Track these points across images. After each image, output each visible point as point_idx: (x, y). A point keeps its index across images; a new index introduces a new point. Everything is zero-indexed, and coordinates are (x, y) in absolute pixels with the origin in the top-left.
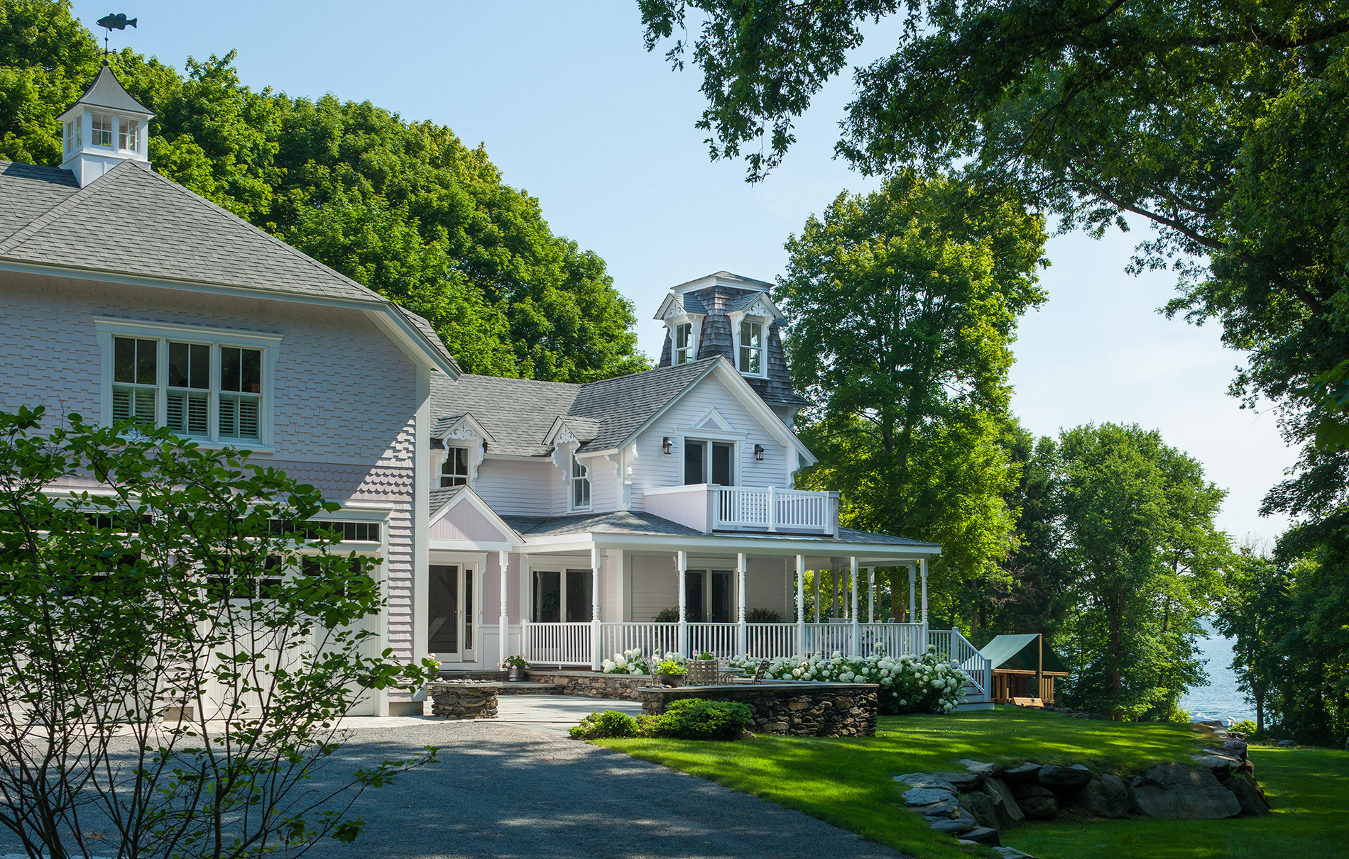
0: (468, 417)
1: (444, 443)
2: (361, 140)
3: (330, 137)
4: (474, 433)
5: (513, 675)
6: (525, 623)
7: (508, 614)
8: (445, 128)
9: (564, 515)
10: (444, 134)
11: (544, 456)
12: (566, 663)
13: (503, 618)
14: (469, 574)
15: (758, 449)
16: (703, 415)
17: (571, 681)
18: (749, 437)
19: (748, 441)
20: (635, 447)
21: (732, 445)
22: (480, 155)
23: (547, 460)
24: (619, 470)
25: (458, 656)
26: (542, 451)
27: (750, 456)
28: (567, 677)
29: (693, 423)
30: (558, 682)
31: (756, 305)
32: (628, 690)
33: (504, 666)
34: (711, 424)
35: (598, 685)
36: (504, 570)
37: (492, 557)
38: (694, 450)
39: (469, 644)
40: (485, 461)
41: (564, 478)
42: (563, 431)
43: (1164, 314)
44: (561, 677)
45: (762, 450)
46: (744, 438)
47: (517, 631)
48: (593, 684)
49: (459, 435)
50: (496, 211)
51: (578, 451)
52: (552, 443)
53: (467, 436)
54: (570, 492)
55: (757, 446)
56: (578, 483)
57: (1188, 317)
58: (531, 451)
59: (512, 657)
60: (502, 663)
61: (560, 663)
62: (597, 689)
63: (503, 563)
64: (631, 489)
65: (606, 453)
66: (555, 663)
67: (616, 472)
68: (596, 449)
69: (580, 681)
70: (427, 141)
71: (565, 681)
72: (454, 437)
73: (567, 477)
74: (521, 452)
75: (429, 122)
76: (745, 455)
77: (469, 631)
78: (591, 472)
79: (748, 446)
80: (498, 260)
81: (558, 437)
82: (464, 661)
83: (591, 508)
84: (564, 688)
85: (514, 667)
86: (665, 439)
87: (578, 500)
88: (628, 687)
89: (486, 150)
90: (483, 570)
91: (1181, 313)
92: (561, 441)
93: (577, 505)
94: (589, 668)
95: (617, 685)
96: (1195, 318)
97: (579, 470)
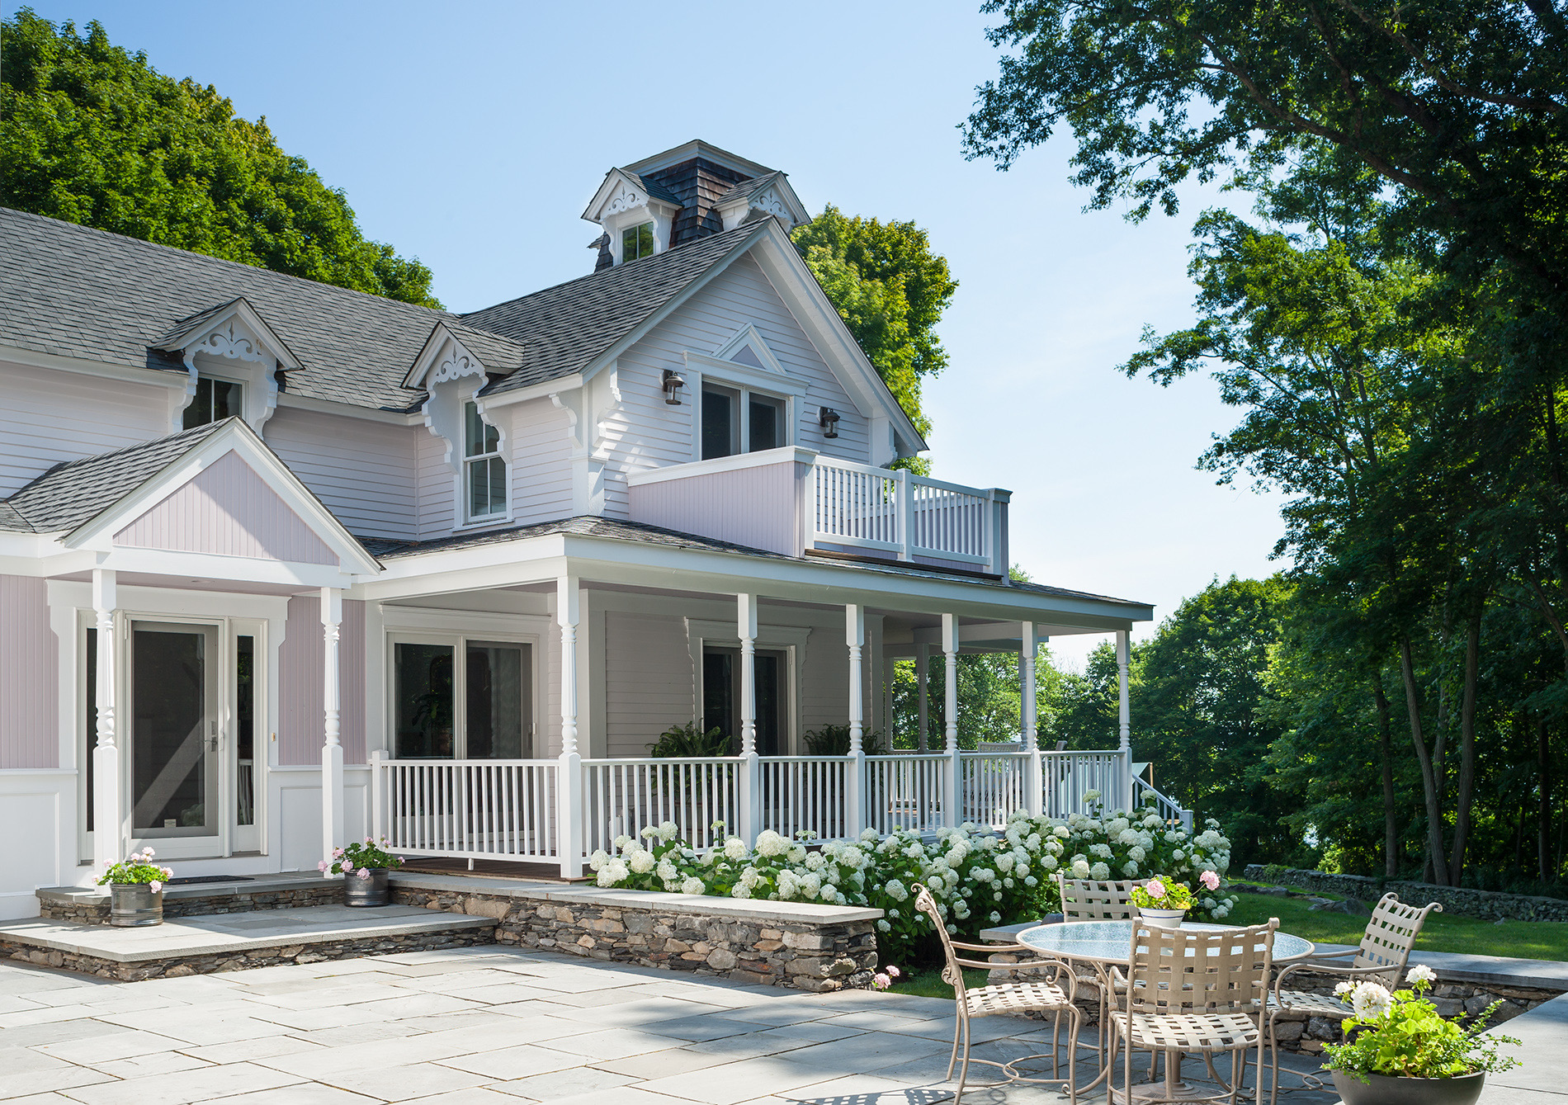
0: (242, 308)
1: (188, 361)
2: (87, 68)
3: (36, 58)
4: (255, 348)
5: (359, 891)
6: (379, 761)
7: (342, 740)
8: (210, 88)
9: (448, 534)
10: (209, 95)
11: (406, 411)
12: (486, 855)
13: (331, 750)
14: (245, 648)
15: (828, 418)
16: (734, 336)
17: (515, 909)
18: (812, 391)
19: (809, 399)
20: (614, 377)
21: (781, 403)
22: (261, 129)
23: (411, 420)
24: (578, 428)
25: (220, 843)
26: (402, 399)
27: (812, 428)
28: (506, 898)
29: (717, 350)
30: (477, 912)
31: (767, 195)
32: (700, 947)
33: (336, 868)
34: (746, 357)
35: (598, 925)
36: (332, 636)
37: (302, 603)
38: (717, 403)
39: (246, 814)
40: (279, 411)
41: (447, 459)
42: (448, 355)
43: (1126, 370)
44: (487, 897)
45: (836, 418)
46: (802, 392)
47: (360, 778)
48: (585, 923)
49: (222, 348)
50: (283, 189)
51: (483, 393)
52: (423, 384)
53: (239, 351)
54: (459, 487)
55: (824, 410)
56: (478, 470)
57: (1153, 375)
58: (378, 401)
59: (356, 846)
60: (329, 859)
61: (471, 855)
62: (596, 935)
63: (330, 616)
64: (607, 470)
65: (552, 388)
66: (456, 854)
67: (572, 432)
68: (528, 383)
69: (543, 911)
70: (186, 99)
71: (499, 910)
72: (208, 349)
73: (454, 456)
74: (356, 398)
75: (189, 80)
76: (805, 426)
77: (246, 778)
78: (508, 443)
79: (810, 408)
80: (286, 245)
81: (438, 369)
82: (234, 855)
83: (509, 514)
84: (496, 926)
85: (363, 873)
86: (668, 374)
87: (478, 503)
88: (697, 937)
89: (268, 124)
90: (280, 637)
91: (1145, 371)
92: (443, 379)
93: (475, 513)
94: (552, 872)
95: (663, 929)
96: (1161, 377)
97: (482, 437)
